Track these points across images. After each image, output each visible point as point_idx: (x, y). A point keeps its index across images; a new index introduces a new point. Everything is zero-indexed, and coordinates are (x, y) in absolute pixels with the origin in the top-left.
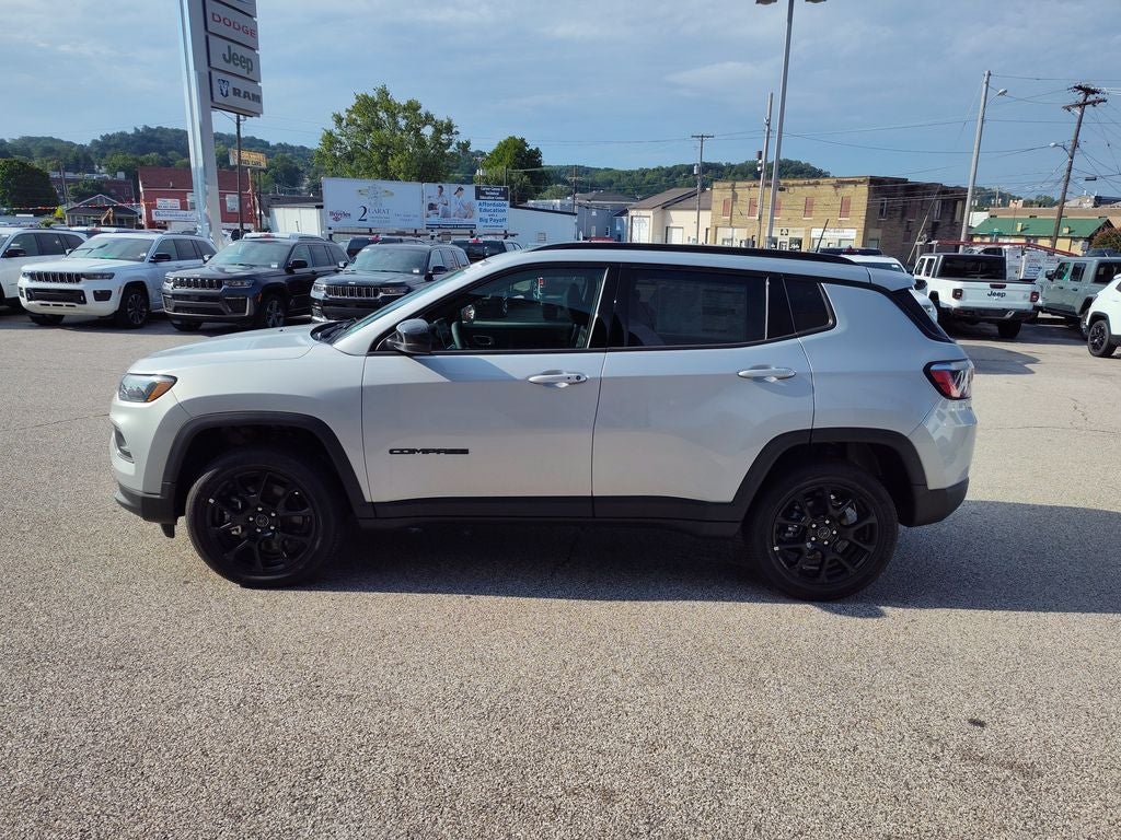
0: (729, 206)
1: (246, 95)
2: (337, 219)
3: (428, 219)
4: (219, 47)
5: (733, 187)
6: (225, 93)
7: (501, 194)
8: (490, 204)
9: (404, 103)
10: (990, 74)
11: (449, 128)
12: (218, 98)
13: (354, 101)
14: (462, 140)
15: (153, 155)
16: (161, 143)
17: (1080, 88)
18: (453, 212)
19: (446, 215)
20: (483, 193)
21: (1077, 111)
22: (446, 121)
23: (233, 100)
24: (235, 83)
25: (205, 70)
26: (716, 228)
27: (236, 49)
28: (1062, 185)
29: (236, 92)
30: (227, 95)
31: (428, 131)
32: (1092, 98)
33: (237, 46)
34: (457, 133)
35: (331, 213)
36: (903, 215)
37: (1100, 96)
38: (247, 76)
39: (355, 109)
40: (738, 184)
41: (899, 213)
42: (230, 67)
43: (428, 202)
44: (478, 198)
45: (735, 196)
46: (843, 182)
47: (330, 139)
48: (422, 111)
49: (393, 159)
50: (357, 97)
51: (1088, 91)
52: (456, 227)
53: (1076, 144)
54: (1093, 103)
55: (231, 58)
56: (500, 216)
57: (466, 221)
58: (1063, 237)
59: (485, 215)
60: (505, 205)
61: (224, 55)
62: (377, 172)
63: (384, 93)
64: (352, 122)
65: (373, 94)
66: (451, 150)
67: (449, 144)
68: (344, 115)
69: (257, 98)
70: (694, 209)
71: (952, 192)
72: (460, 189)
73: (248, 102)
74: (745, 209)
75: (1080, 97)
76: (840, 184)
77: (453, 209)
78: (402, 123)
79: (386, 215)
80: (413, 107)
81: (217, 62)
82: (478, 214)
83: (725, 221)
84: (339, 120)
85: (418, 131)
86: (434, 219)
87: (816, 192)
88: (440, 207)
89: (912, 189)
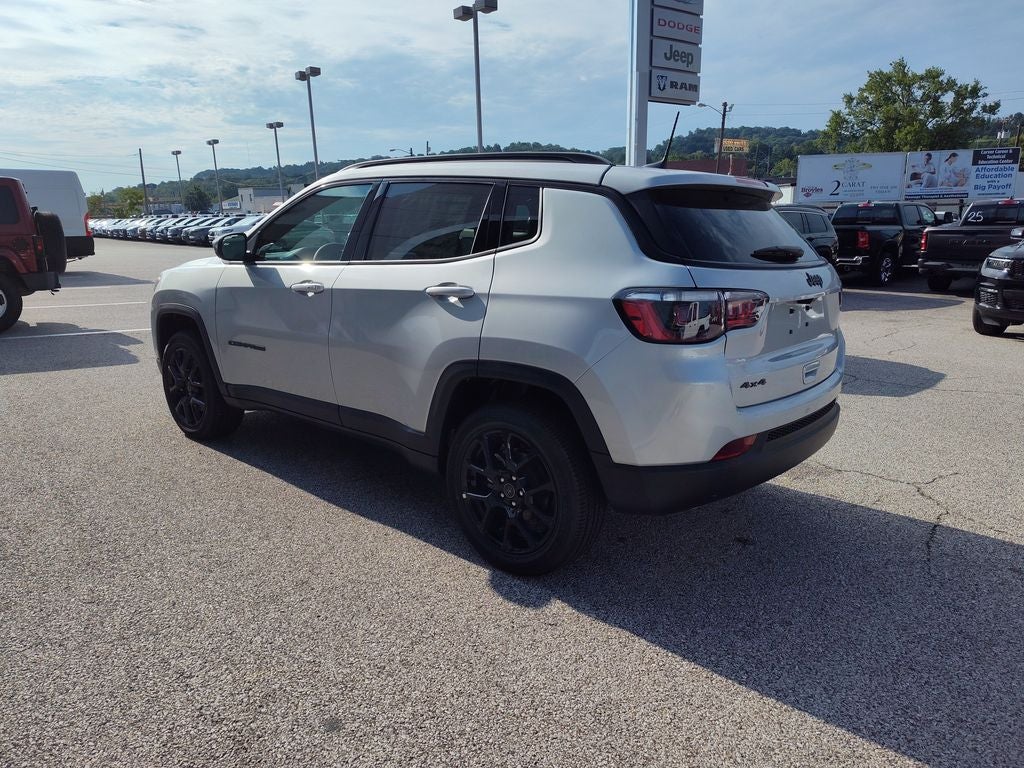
1: (683, 86)
2: (808, 195)
3: (909, 190)
4: (661, 47)
6: (662, 87)
7: (1008, 156)
8: (991, 169)
9: (921, 72)
11: (975, 92)
12: (656, 92)
13: (866, 79)
14: (989, 101)
15: (699, 153)
16: (707, 141)
18: (940, 181)
19: (931, 184)
20: (984, 158)
22: (973, 84)
23: (669, 92)
24: (673, 76)
25: (647, 70)
27: (679, 47)
29: (674, 85)
30: (664, 88)
31: (948, 98)
33: (678, 43)
34: (986, 95)
35: (803, 190)
38: (686, 69)
39: (869, 88)
42: (671, 64)
43: (910, 172)
44: (975, 163)
47: (838, 120)
48: (943, 78)
49: (900, 132)
50: (870, 75)
52: (943, 196)
55: (673, 55)
56: (1003, 181)
57: (956, 190)
59: (983, 182)
60: (1012, 169)
61: (665, 54)
62: (880, 146)
63: (901, 66)
64: (863, 100)
65: (887, 69)
66: (974, 115)
67: (973, 108)
68: (855, 94)
69: (695, 88)
72: (954, 155)
73: (685, 91)
77: (940, 177)
78: (918, 94)
79: (861, 188)
80: (933, 75)
81: (659, 60)
82: (973, 181)
84: (849, 99)
85: (936, 100)
86: (916, 189)
88: (925, 176)
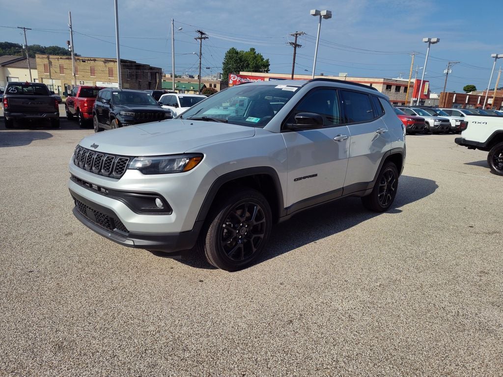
0: (48, 67)
5: (48, 58)
10: (173, 21)
17: (199, 31)
21: (199, 40)
26: (42, 79)
28: (199, 69)
32: (203, 36)
36: (137, 78)
37: (207, 36)
40: (51, 56)
41: (135, 77)
45: (50, 63)
46: (108, 61)
51: (202, 33)
53: (201, 54)
54: (204, 38)
58: (191, 90)
70: (27, 68)
71: (154, 69)
74: (58, 70)
75: (200, 35)
76: (106, 61)
83: (47, 75)
87: (95, 64)
89: (139, 66)
